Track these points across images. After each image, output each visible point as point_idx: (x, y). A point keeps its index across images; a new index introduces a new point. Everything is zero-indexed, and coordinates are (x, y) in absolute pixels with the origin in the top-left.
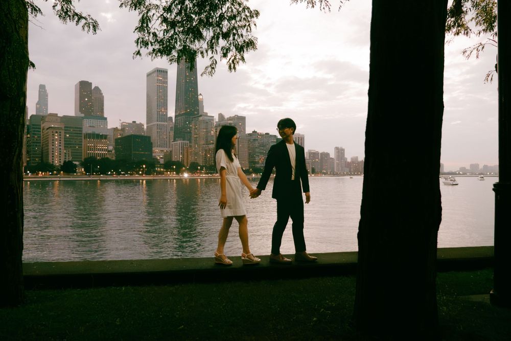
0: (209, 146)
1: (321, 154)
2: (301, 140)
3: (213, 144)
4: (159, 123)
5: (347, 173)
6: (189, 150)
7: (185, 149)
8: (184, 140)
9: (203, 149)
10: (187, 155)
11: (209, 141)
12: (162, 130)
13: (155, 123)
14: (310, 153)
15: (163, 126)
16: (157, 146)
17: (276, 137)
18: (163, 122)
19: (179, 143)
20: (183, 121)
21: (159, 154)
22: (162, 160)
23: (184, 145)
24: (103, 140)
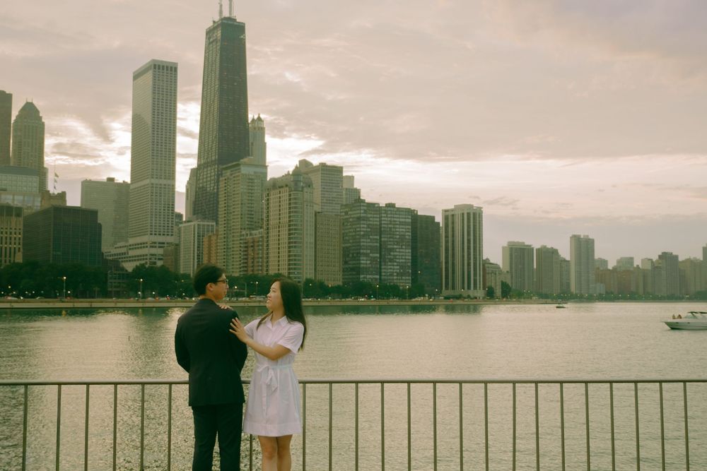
0: (253, 232)
1: (538, 250)
2: (474, 218)
3: (261, 228)
4: (155, 181)
5: (600, 294)
6: (213, 242)
7: (206, 239)
8: (205, 218)
9: (241, 240)
10: (209, 253)
11: (255, 222)
12: (163, 198)
13: (147, 181)
14: (511, 249)
15: (165, 188)
16: (149, 233)
17: (410, 213)
18: (165, 179)
19: (194, 226)
20: (212, 178)
21: (153, 251)
22: (159, 263)
23: (203, 231)
24: (14, 219)
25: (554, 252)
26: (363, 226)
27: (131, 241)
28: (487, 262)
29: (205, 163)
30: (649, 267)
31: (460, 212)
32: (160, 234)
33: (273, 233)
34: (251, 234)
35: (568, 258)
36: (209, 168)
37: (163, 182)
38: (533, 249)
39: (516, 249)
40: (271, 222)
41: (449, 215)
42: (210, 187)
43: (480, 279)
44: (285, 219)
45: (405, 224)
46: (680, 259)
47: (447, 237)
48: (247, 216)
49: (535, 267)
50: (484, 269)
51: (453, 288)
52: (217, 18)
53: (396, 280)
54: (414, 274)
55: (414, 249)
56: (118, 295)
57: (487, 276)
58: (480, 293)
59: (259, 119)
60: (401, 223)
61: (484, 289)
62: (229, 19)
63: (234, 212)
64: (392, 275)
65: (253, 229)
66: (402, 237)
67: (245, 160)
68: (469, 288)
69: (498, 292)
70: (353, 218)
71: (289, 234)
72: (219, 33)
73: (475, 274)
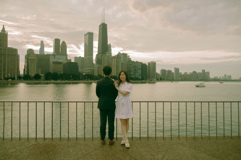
2: (154, 64)
5: (180, 80)
6: (101, 69)
7: (99, 68)
8: (99, 64)
10: (100, 71)
12: (91, 60)
13: (88, 57)
17: (141, 63)
19: (97, 66)
20: (101, 56)
21: (89, 71)
22: (90, 73)
24: (61, 64)
25: (171, 71)
26: (131, 66)
27: (84, 69)
28: (157, 73)
30: (190, 74)
31: (151, 63)
32: (90, 68)
35: (174, 72)
36: (100, 54)
37: (91, 57)
38: (166, 70)
39: (163, 70)
40: (113, 65)
41: (149, 64)
42: (100, 58)
44: (115, 64)
45: (140, 65)
46: (197, 72)
47: (149, 68)
49: (167, 74)
50: (156, 75)
51: (150, 78)
52: (101, 23)
53: (138, 77)
54: (142, 76)
55: (142, 70)
56: (82, 80)
58: (156, 79)
59: (110, 44)
60: (139, 65)
62: (104, 23)
64: (137, 76)
66: (139, 68)
67: (107, 52)
68: (153, 78)
69: (159, 79)
70: (129, 64)
72: (102, 26)
73: (154, 76)
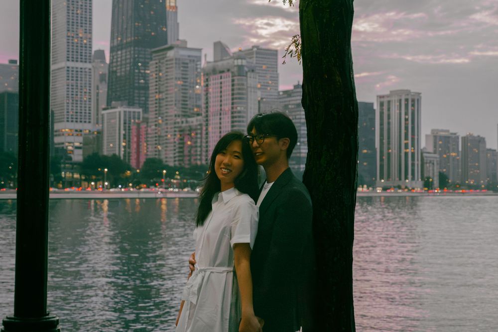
0: (189, 119)
1: (464, 139)
3: (198, 115)
4: (71, 64)
6: (143, 132)
8: (130, 105)
9: (175, 127)
11: (190, 109)
12: (79, 82)
13: (62, 64)
14: (435, 137)
15: (81, 72)
16: (65, 120)
18: (81, 61)
19: (120, 112)
20: (128, 61)
21: (70, 139)
23: (130, 118)
25: (481, 141)
28: (423, 151)
29: (118, 45)
31: (396, 97)
32: (77, 122)
33: (214, 121)
34: (187, 122)
36: (124, 51)
37: (79, 65)
38: (458, 137)
39: (442, 138)
40: (211, 109)
41: (384, 102)
43: (417, 169)
44: (227, 107)
47: (382, 124)
48: (181, 102)
50: (422, 159)
51: (389, 177)
57: (425, 165)
58: (419, 184)
61: (422, 179)
63: (167, 98)
65: (189, 117)
68: (406, 178)
69: (436, 182)
70: (292, 105)
71: (233, 122)
73: (413, 165)
